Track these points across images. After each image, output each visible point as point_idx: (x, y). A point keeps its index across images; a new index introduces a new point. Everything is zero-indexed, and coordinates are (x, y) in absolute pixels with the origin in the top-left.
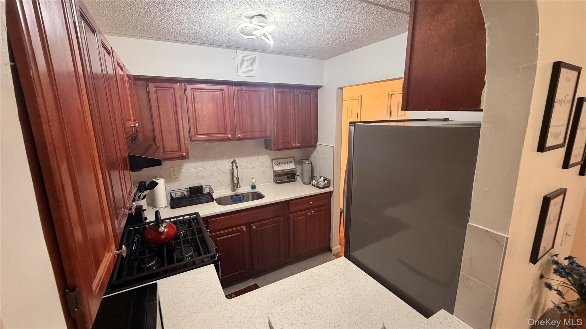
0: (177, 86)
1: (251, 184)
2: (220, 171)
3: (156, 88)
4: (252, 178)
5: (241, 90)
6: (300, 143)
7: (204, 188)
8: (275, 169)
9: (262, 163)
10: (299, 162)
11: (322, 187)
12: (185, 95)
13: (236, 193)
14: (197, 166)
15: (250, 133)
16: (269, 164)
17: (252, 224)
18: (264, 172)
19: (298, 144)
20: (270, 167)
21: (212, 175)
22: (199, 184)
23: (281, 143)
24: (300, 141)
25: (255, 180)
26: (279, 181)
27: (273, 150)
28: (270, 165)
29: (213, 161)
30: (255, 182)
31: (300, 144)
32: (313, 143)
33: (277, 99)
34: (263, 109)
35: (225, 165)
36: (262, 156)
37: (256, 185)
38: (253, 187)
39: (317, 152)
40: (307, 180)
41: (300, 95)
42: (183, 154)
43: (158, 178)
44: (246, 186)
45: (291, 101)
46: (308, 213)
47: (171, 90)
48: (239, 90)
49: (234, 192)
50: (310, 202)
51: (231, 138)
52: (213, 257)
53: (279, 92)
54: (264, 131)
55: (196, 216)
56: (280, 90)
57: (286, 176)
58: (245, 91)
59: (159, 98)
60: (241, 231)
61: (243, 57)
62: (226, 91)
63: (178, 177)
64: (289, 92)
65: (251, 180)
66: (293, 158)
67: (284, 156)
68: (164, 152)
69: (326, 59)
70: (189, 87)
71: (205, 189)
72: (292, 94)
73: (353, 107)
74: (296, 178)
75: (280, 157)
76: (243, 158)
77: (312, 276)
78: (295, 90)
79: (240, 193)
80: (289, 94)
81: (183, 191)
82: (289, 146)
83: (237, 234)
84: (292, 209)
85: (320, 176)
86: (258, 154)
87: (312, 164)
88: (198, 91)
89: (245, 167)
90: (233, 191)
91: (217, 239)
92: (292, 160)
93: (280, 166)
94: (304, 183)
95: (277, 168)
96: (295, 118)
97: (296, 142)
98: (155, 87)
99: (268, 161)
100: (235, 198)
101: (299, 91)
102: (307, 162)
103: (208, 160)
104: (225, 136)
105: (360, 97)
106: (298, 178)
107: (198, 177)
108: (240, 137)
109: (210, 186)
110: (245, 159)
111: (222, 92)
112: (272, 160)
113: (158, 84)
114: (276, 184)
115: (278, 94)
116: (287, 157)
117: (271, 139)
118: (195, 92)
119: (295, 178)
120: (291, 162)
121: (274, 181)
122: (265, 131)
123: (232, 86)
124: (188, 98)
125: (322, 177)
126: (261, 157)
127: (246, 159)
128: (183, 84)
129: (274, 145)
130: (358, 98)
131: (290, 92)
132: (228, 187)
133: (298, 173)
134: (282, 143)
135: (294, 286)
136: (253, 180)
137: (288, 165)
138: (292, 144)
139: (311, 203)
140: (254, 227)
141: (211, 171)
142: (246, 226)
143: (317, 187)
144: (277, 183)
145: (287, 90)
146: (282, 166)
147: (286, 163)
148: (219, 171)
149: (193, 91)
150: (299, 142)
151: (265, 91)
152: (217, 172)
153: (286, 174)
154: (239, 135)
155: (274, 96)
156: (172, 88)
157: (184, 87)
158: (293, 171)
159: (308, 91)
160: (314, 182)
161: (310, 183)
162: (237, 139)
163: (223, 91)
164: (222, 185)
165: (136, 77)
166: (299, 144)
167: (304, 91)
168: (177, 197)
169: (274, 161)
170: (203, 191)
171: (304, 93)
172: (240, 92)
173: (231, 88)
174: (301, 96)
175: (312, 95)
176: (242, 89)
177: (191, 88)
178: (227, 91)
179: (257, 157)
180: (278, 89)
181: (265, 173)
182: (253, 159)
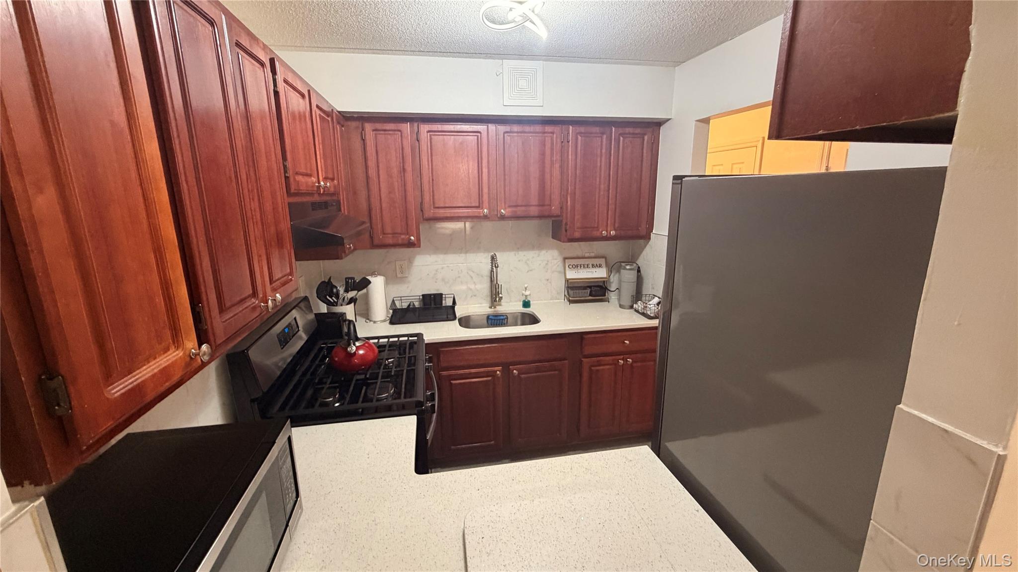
0: (406, 127)
1: (524, 298)
2: (473, 272)
3: (375, 132)
4: (524, 289)
5: (511, 132)
6: (615, 230)
7: (445, 298)
8: (568, 277)
9: (546, 262)
10: (614, 267)
11: (652, 315)
12: (418, 142)
13: (495, 311)
14: (436, 261)
15: (523, 208)
16: (558, 266)
17: (512, 366)
18: (548, 280)
19: (612, 230)
20: (560, 272)
21: (459, 277)
22: (438, 290)
23: (578, 228)
24: (617, 225)
25: (529, 292)
26: (573, 297)
27: (562, 241)
28: (561, 268)
29: (461, 255)
30: (530, 295)
31: (616, 232)
32: (643, 232)
33: (576, 147)
34: (548, 165)
35: (480, 262)
36: (547, 252)
37: (531, 302)
38: (526, 304)
39: (651, 248)
40: (627, 301)
41: (622, 138)
42: (411, 239)
43: (376, 274)
44: (516, 301)
45: (604, 151)
46: (620, 361)
47: (397, 134)
48: (507, 132)
49: (493, 310)
50: (626, 341)
51: (489, 216)
52: (420, 404)
53: (580, 133)
54: (548, 205)
55: (417, 339)
56: (582, 129)
57: (587, 291)
58: (517, 132)
59: (378, 148)
60: (493, 374)
61: (513, 71)
62: (484, 134)
63: (407, 277)
64: (601, 133)
65: (524, 292)
66: (606, 258)
67: (588, 253)
68: (384, 234)
69: (678, 65)
70: (425, 128)
71: (447, 299)
72: (605, 136)
73: (743, 163)
74: (607, 294)
75: (580, 254)
76: (512, 253)
77: (571, 469)
78: (611, 130)
79: (501, 312)
80: (599, 137)
81: (413, 299)
82: (596, 234)
83: (485, 379)
84: (588, 350)
85: (654, 295)
86: (539, 247)
87: (639, 271)
88: (439, 135)
89: (515, 268)
90: (491, 307)
91: (452, 382)
92: (602, 261)
93: (579, 271)
94: (621, 306)
95: (572, 274)
96: (609, 183)
97: (609, 229)
98: (374, 130)
99: (558, 260)
100: (492, 319)
101: (621, 131)
102: (628, 267)
103: (454, 253)
104: (479, 213)
105: (761, 142)
106: (613, 297)
107: (437, 279)
108: (505, 215)
109: (454, 296)
110: (515, 255)
111: (478, 136)
112: (565, 259)
113: (379, 126)
114: (568, 303)
115: (579, 136)
116: (592, 255)
117: (562, 221)
118: (433, 137)
119: (605, 295)
120: (600, 266)
121: (566, 297)
122: (550, 205)
123: (494, 125)
124: (422, 147)
125: (656, 296)
126: (544, 252)
127: (518, 254)
128: (416, 125)
129: (566, 231)
130: (754, 144)
131: (603, 133)
132: (484, 299)
133: (613, 287)
134: (581, 228)
135: (532, 478)
136: (526, 291)
137: (594, 270)
138: (600, 230)
139: (626, 343)
140: (515, 371)
141: (459, 271)
142: (501, 368)
143: (644, 314)
144: (571, 302)
145: (597, 129)
146: (581, 271)
147: (591, 266)
148: (471, 273)
149: (430, 135)
150: (614, 227)
151: (553, 133)
152: (468, 273)
153: (590, 287)
154: (502, 211)
155: (571, 142)
156: (400, 131)
157: (417, 128)
158: (604, 282)
159: (638, 131)
160: (639, 306)
161: (632, 307)
162: (498, 218)
163: (479, 134)
164: (475, 296)
165: (348, 115)
166: (614, 232)
167: (630, 130)
168: (403, 307)
169: (568, 262)
170: (444, 302)
171: (629, 133)
172: (509, 134)
173: (492, 127)
174: (623, 141)
175: (646, 138)
176: (512, 130)
177: (427, 130)
178: (486, 133)
179: (537, 252)
180: (578, 128)
181: (550, 283)
182: (530, 255)
